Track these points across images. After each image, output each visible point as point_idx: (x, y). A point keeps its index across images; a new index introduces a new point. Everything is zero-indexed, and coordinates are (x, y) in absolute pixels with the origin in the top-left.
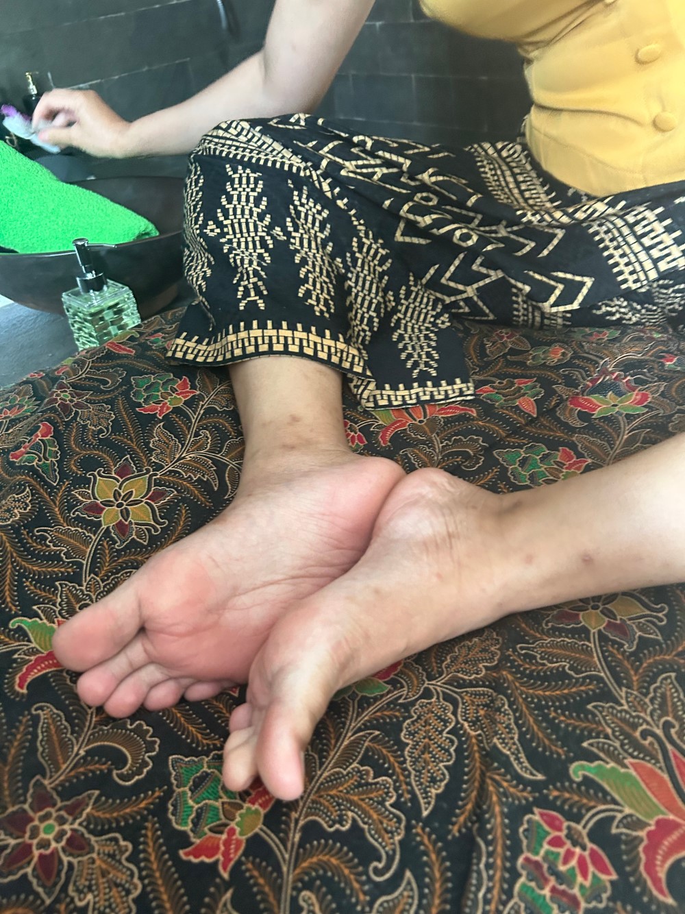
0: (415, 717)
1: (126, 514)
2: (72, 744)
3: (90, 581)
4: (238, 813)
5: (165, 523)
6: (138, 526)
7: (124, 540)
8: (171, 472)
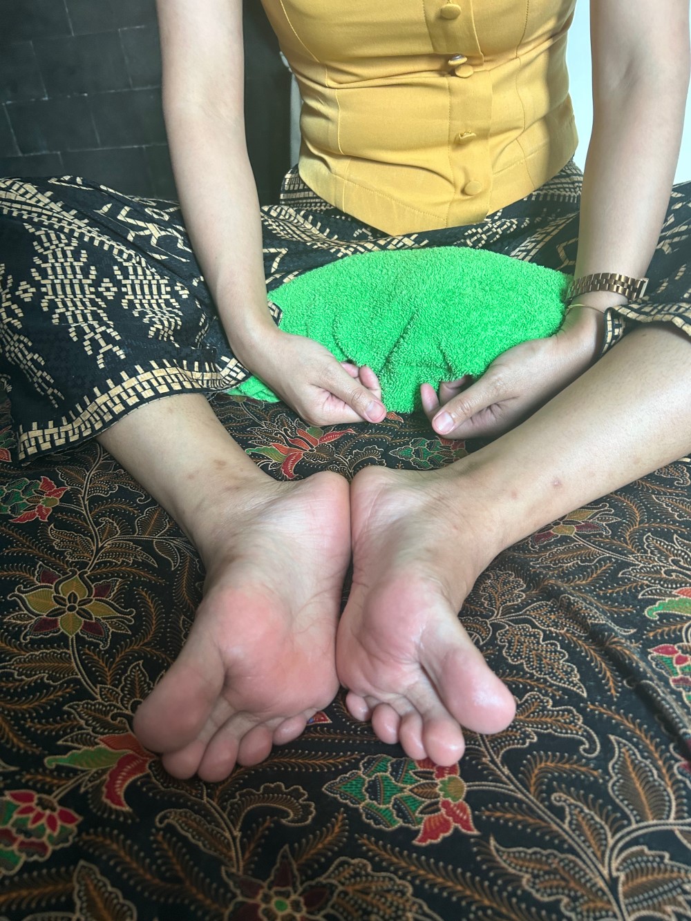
0: (507, 645)
1: (85, 614)
2: (219, 832)
3: (101, 691)
4: (437, 790)
5: (133, 612)
6: (108, 620)
7: (104, 638)
8: (98, 564)
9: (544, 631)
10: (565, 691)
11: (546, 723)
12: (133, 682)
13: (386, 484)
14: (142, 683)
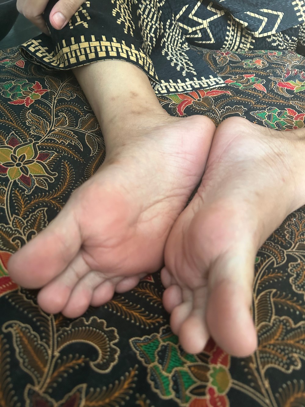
0: (295, 276)
1: (25, 170)
2: (45, 348)
3: (14, 219)
4: (208, 374)
5: (56, 174)
6: (37, 178)
7: (30, 188)
8: (47, 140)
12: (36, 219)
14: (42, 221)
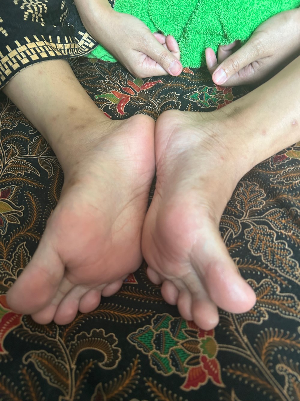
0: (251, 240)
2: (62, 365)
4: (199, 346)
5: (23, 208)
6: (6, 215)
7: (4, 227)
8: (4, 176)
9: (277, 233)
10: (290, 282)
11: (275, 305)
12: (19, 256)
13: (178, 125)
14: (25, 257)
